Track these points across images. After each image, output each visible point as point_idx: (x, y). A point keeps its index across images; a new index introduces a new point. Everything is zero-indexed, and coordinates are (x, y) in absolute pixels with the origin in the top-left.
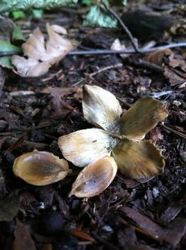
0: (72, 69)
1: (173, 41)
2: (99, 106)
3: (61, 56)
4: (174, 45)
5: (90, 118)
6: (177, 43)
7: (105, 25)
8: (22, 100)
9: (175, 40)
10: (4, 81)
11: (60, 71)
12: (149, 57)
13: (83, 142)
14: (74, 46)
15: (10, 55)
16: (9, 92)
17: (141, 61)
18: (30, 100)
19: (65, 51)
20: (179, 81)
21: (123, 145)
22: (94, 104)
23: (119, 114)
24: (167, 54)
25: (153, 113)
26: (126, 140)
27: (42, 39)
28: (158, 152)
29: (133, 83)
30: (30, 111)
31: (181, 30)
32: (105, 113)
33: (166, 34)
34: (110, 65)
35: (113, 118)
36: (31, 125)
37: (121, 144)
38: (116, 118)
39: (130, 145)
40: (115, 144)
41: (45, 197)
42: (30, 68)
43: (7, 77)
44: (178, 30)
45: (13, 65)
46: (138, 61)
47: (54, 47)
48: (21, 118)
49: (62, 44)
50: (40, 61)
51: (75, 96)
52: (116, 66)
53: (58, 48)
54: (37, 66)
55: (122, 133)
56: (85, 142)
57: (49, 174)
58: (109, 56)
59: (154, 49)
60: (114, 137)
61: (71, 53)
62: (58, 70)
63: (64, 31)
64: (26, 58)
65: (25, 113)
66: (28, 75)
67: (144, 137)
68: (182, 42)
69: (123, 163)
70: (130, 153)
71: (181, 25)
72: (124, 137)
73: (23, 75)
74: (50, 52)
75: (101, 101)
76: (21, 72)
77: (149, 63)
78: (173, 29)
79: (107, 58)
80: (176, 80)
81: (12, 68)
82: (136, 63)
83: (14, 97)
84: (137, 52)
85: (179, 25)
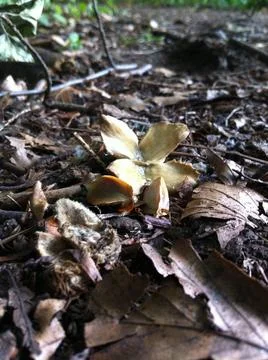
21: (151, 170)
22: (114, 134)
26: (152, 165)
31: (68, 65)
38: (136, 146)
44: (63, 65)
46: (51, 101)
55: (145, 159)
60: (140, 165)
67: (164, 160)
71: (66, 59)
75: (121, 131)
78: (58, 65)
85: (63, 60)
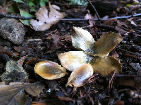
0: (63, 29)
1: (118, 16)
2: (81, 38)
3: (57, 21)
4: (119, 17)
5: (76, 45)
6: (121, 16)
7: (81, 4)
8: (35, 43)
9: (120, 15)
10: (25, 32)
11: (56, 30)
12: (106, 23)
13: (72, 57)
14: (64, 16)
15: (29, 19)
16: (27, 39)
17: (101, 25)
18: (39, 43)
19: (59, 18)
20: (124, 32)
21: (96, 60)
22: (78, 37)
23: (93, 43)
24: (115, 21)
25: (114, 39)
26: (97, 57)
27: (47, 11)
28: (118, 61)
29: (98, 34)
30: (40, 47)
31: (123, 10)
32: (85, 42)
33: (114, 12)
34: (84, 26)
35: (89, 45)
36: (41, 54)
37: (94, 59)
38: (91, 45)
39: (100, 60)
40: (91, 59)
41: (51, 87)
42: (40, 26)
43: (27, 30)
44: (121, 10)
45: (30, 24)
46: (100, 24)
47: (53, 16)
48: (35, 51)
49: (57, 15)
50: (45, 23)
51: (65, 39)
52: (87, 26)
53: (56, 16)
54: (44, 25)
55: (95, 53)
56: (73, 57)
57: (55, 74)
58: (83, 22)
59: (108, 19)
60: (90, 56)
61: (62, 20)
62: (55, 30)
63: (59, 8)
64: (38, 20)
65: (37, 49)
66: (39, 30)
67: (108, 55)
68: (123, 16)
69: (96, 69)
70: (100, 63)
71: (123, 7)
72: (96, 55)
73: (36, 30)
74: (51, 18)
75: (83, 36)
76: (35, 28)
77: (106, 25)
78: (118, 10)
79: (83, 23)
80: (122, 31)
81: (30, 25)
82: (99, 25)
83: (30, 42)
84: (99, 20)
85: (121, 7)
